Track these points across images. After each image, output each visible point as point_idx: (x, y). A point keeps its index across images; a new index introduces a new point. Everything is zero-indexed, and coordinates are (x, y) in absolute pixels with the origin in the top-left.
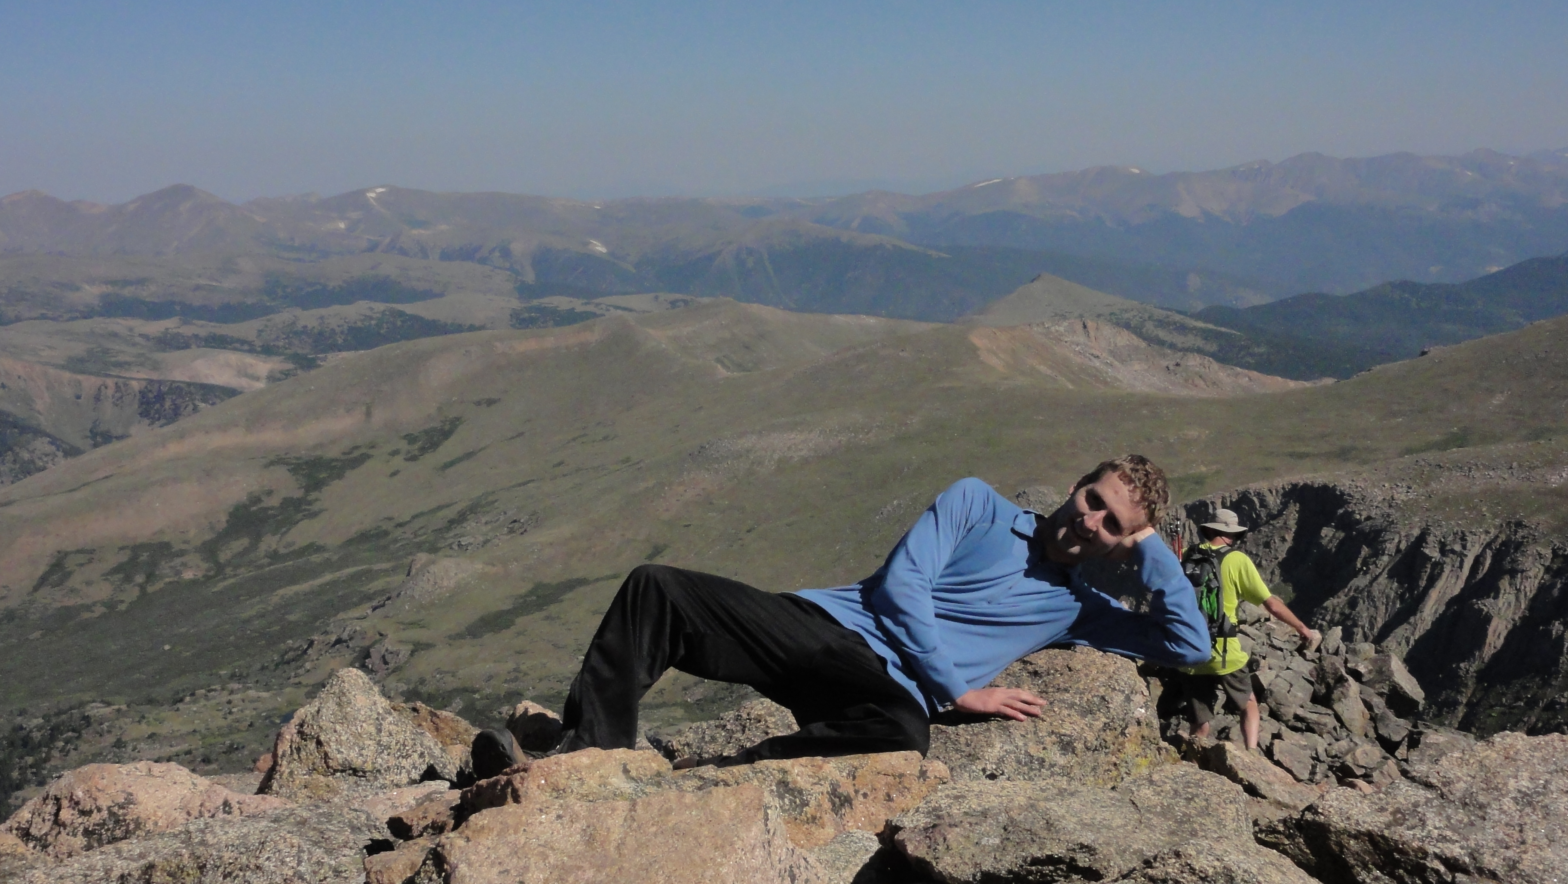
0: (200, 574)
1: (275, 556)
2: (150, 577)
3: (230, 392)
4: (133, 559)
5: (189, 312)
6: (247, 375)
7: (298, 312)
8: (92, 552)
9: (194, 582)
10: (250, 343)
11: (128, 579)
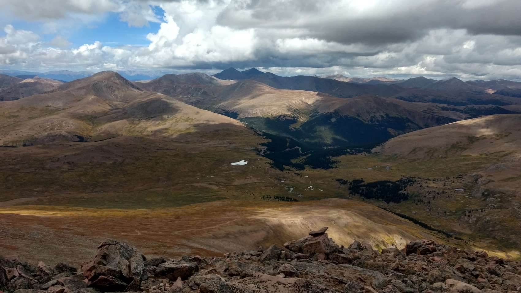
1: (460, 156)
4: (430, 151)
5: (449, 103)
7: (474, 105)
8: (422, 148)
10: (462, 111)
11: (428, 155)
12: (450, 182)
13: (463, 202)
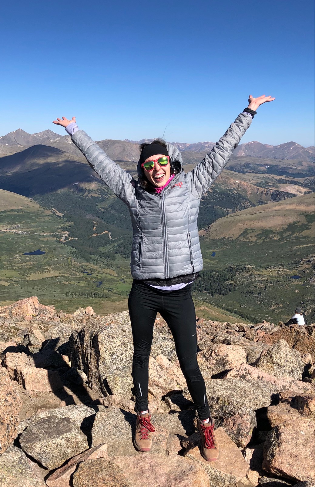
0: (278, 239)
1: (297, 237)
2: (266, 238)
3: (294, 195)
4: (263, 233)
5: (288, 174)
6: (299, 192)
8: (254, 229)
9: (276, 241)
11: (261, 237)
12: (285, 269)
13: (298, 291)
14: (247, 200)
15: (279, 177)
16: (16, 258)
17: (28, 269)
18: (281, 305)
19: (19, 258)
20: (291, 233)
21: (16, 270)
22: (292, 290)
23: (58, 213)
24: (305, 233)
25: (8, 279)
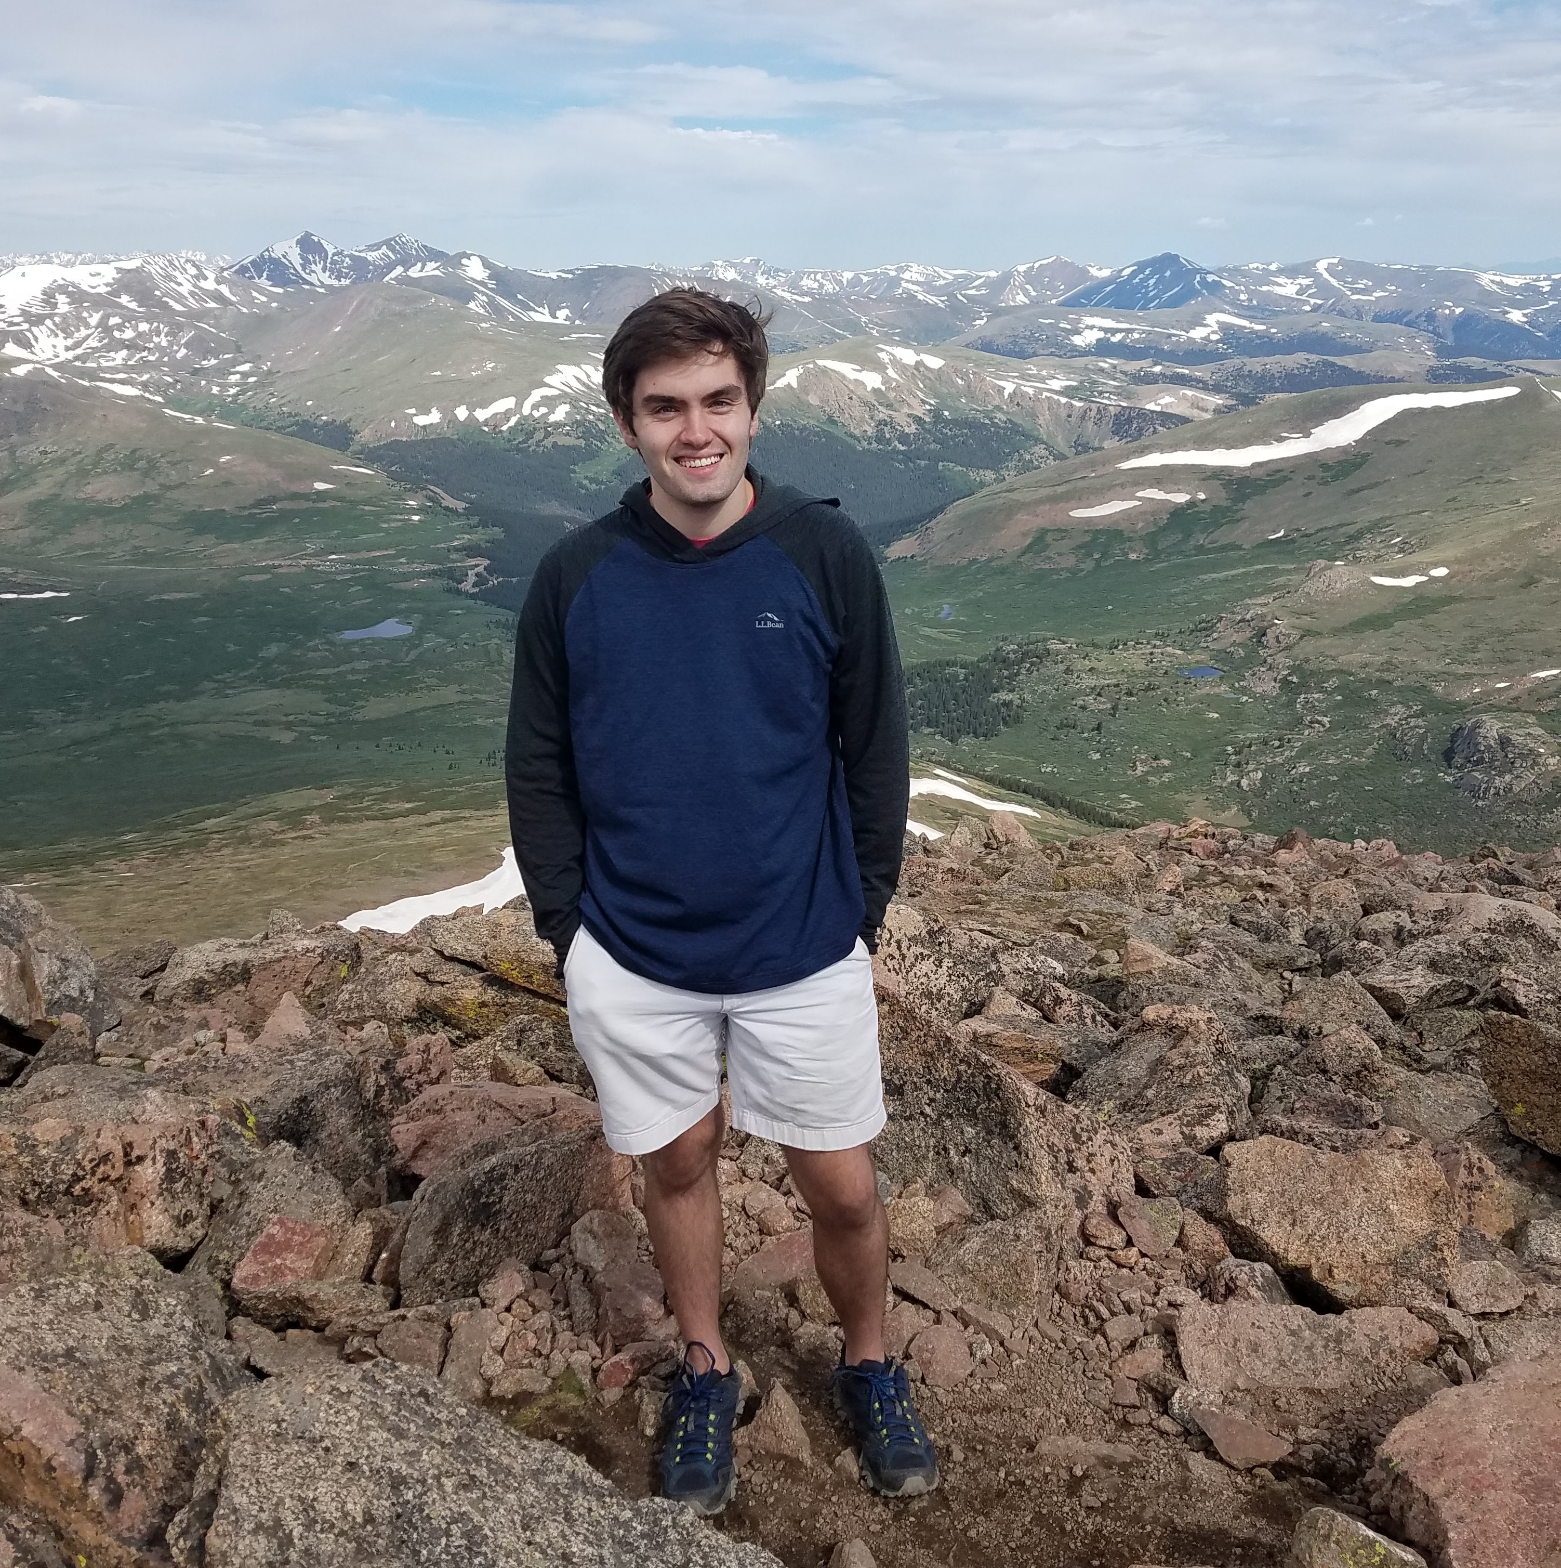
0: (1142, 556)
1: (1200, 550)
2: (1104, 555)
3: (1185, 420)
4: (1094, 540)
5: (1159, 356)
6: (1198, 408)
7: (1246, 360)
8: (1065, 531)
9: (1136, 562)
11: (1090, 555)
12: (1169, 649)
13: (1216, 715)
14: (1038, 440)
15: (1133, 366)
16: (315, 649)
17: (360, 684)
18: (1166, 762)
19: (326, 650)
20: (1180, 537)
21: (315, 687)
22: (1196, 713)
23: (449, 502)
24: (1223, 536)
25: (291, 718)
